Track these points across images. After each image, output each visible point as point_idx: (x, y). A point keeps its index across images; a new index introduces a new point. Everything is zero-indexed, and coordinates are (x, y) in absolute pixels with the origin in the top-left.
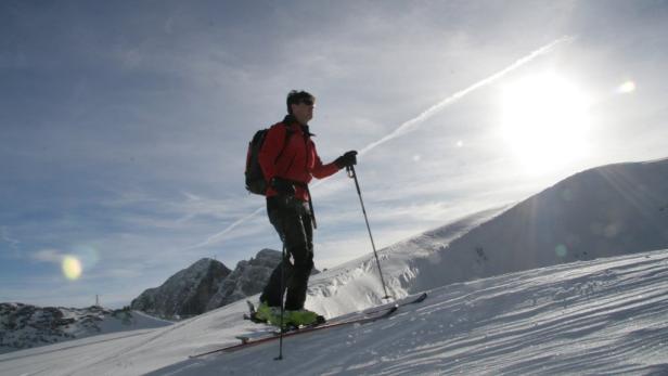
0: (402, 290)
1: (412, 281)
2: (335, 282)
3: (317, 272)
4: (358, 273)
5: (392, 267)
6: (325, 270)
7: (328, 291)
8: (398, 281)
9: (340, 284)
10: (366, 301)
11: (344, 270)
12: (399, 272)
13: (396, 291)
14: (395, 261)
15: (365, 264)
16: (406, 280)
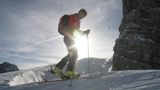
0: (41, 78)
1: (44, 76)
2: (24, 73)
3: (19, 70)
4: (31, 72)
5: (39, 72)
6: (21, 70)
7: (22, 75)
8: (40, 76)
9: (25, 74)
10: (31, 79)
11: (27, 71)
12: (41, 73)
13: (39, 78)
14: (40, 71)
15: (33, 70)
16: (42, 76)
